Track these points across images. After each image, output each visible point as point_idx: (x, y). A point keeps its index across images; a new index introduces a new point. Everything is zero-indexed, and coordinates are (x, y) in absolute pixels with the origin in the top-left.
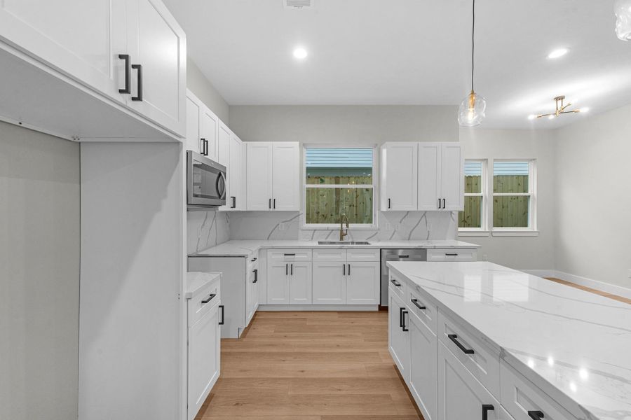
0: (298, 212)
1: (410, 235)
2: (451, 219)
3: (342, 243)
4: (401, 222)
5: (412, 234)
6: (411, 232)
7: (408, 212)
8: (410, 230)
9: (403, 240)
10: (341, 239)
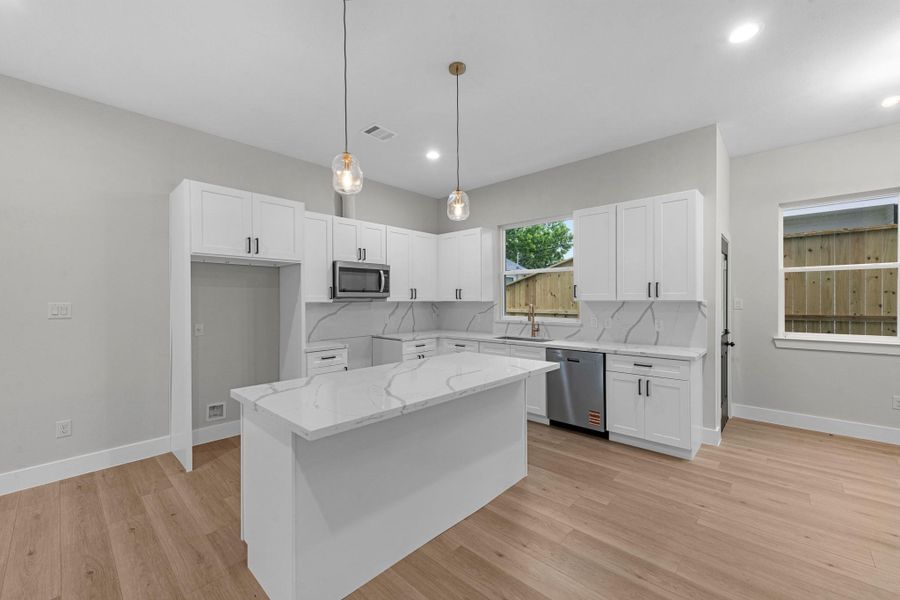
0: (492, 302)
1: (627, 336)
2: (700, 315)
3: (534, 340)
4: (612, 317)
5: (631, 334)
6: (629, 333)
7: (624, 303)
8: (628, 329)
9: (617, 342)
10: (533, 335)
